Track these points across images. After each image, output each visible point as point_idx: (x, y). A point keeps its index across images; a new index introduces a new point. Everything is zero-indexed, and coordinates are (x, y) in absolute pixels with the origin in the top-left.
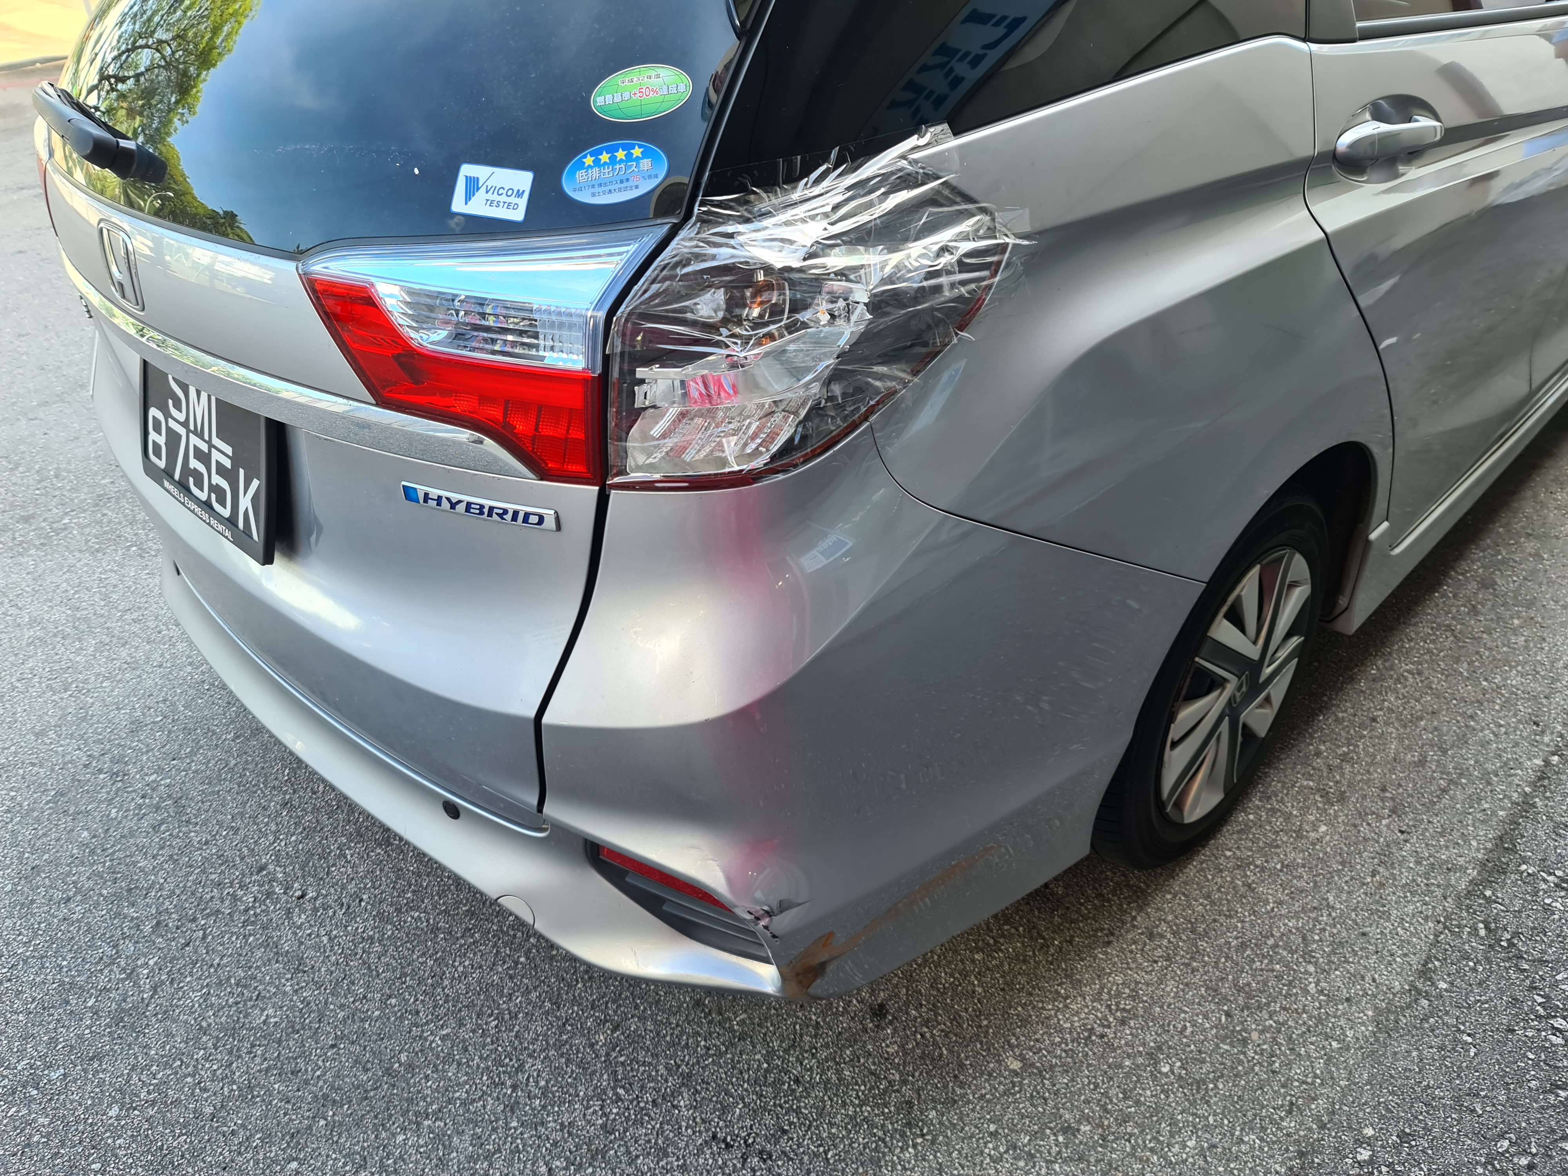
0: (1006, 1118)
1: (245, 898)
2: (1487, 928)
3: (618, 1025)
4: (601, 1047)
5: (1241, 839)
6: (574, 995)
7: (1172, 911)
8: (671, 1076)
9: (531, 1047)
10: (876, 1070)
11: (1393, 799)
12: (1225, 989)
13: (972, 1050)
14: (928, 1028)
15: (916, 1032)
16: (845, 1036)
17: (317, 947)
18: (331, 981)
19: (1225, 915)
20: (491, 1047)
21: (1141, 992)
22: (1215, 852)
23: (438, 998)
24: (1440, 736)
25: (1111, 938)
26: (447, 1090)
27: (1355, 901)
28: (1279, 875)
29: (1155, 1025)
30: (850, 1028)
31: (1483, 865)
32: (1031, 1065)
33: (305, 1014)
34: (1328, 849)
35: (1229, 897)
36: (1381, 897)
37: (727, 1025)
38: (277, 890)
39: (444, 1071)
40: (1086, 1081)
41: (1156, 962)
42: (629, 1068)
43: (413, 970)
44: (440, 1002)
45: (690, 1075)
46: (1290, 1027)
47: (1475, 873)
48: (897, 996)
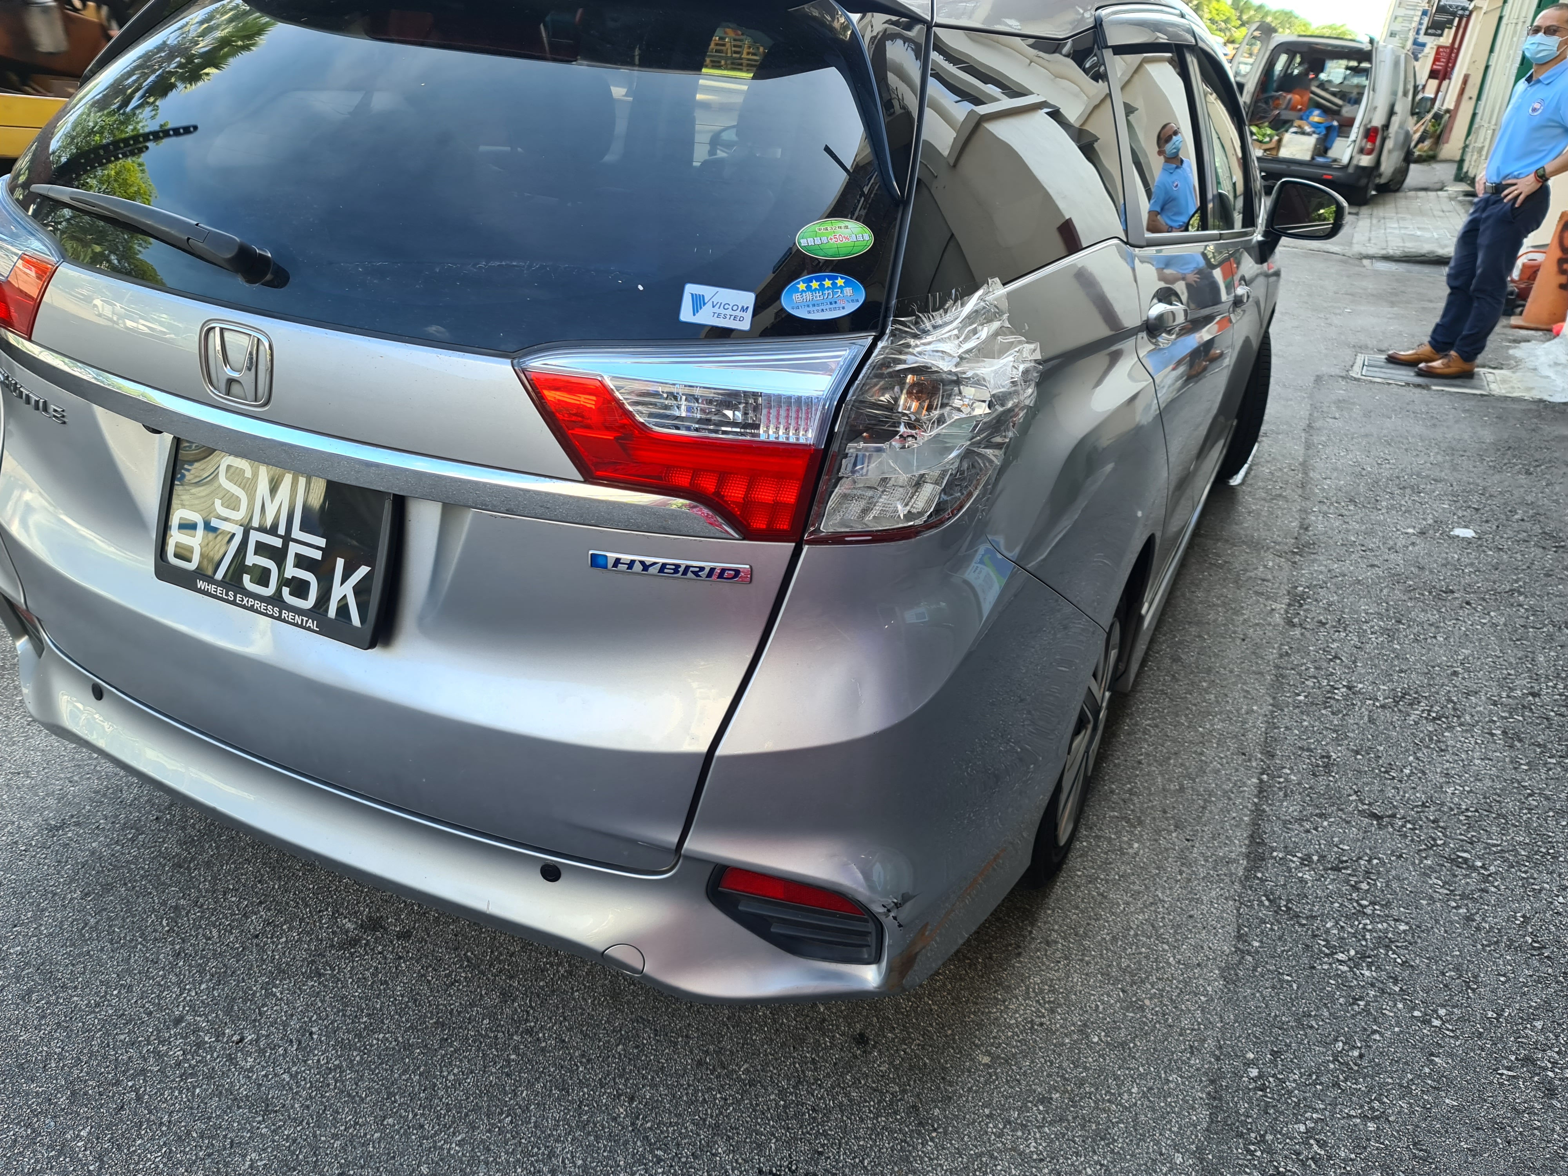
0: (994, 1101)
1: (171, 1053)
2: (1268, 899)
3: (633, 1097)
5: (1084, 862)
6: (579, 1079)
7: (1057, 923)
8: (700, 1129)
10: (877, 1087)
11: (1173, 818)
12: (1114, 972)
13: (948, 1055)
14: (906, 1044)
15: (897, 1050)
16: (840, 1065)
17: (281, 1086)
18: (311, 1115)
19: (1094, 919)
21: (1057, 986)
22: (1070, 873)
23: (439, 1108)
24: (1186, 769)
25: (1020, 950)
27: (1176, 894)
28: (1119, 884)
29: (1076, 1009)
30: (842, 1057)
31: (1247, 856)
32: (997, 1057)
33: (296, 1150)
34: (1145, 860)
35: (1092, 905)
36: (1192, 888)
37: (735, 1076)
38: (206, 1039)
40: (1043, 1061)
41: (1059, 962)
42: (658, 1132)
43: (400, 1088)
46: (1168, 992)
47: (1245, 862)
48: (871, 1024)
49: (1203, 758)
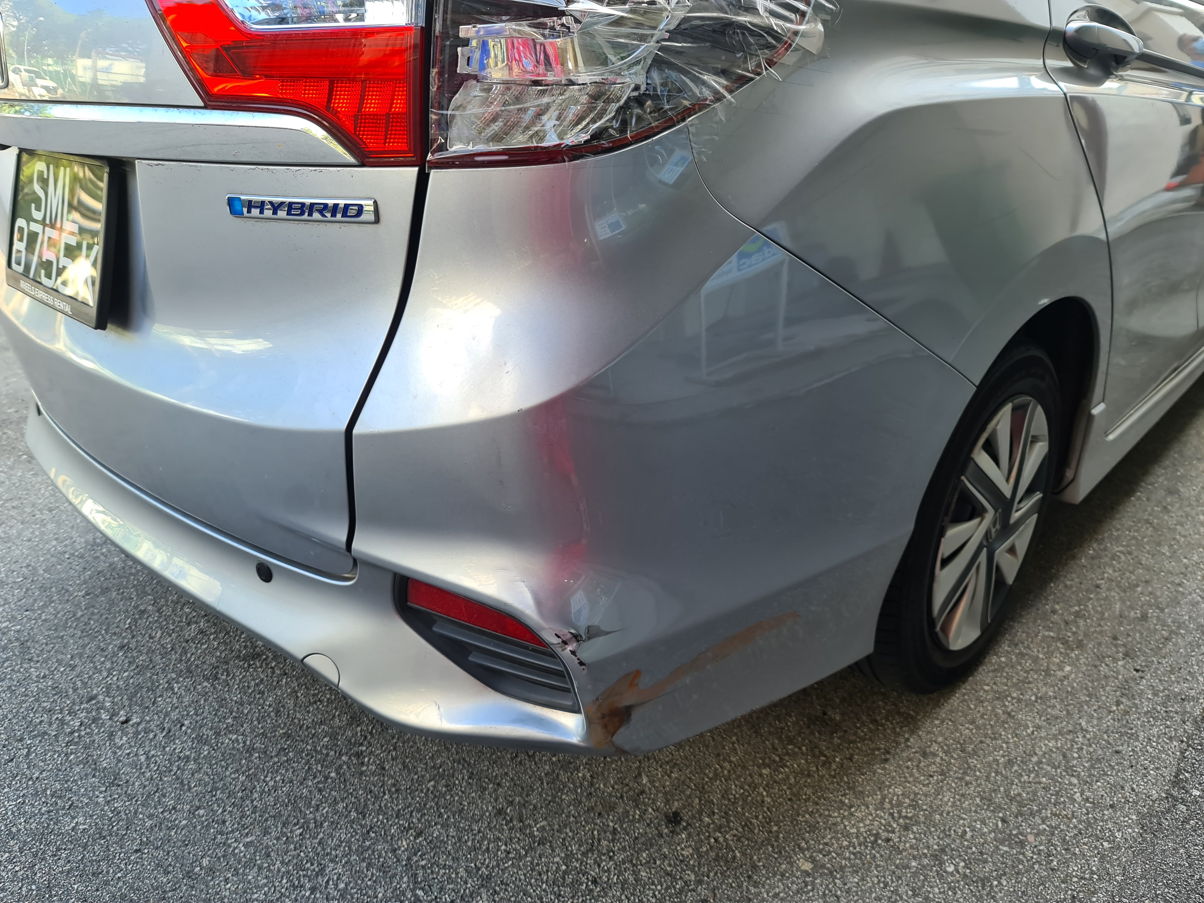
1: (72, 723)
3: (421, 832)
4: (403, 851)
5: (997, 677)
6: (380, 806)
7: (943, 735)
8: (471, 877)
9: (333, 852)
10: (672, 871)
11: (1124, 645)
12: (998, 799)
13: (764, 853)
14: (721, 833)
15: (709, 836)
16: (641, 841)
17: (135, 765)
18: (143, 794)
19: (990, 738)
20: (294, 853)
21: (920, 802)
22: (974, 686)
23: (246, 809)
24: (1156, 598)
25: (888, 756)
26: (245, 892)
27: (1105, 725)
28: (1034, 705)
29: (936, 830)
30: (646, 833)
32: (821, 866)
33: (114, 822)
34: (1075, 685)
35: (992, 723)
36: (1127, 722)
37: (528, 831)
38: (103, 716)
39: (244, 874)
40: (876, 880)
41: (932, 776)
42: (429, 871)
43: (225, 785)
44: (248, 813)
45: (489, 877)
46: (1062, 830)
48: (690, 805)
49: (1181, 589)
